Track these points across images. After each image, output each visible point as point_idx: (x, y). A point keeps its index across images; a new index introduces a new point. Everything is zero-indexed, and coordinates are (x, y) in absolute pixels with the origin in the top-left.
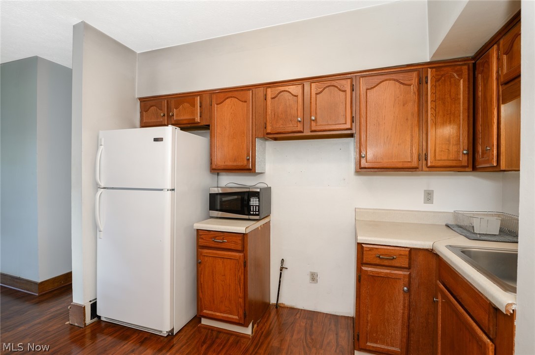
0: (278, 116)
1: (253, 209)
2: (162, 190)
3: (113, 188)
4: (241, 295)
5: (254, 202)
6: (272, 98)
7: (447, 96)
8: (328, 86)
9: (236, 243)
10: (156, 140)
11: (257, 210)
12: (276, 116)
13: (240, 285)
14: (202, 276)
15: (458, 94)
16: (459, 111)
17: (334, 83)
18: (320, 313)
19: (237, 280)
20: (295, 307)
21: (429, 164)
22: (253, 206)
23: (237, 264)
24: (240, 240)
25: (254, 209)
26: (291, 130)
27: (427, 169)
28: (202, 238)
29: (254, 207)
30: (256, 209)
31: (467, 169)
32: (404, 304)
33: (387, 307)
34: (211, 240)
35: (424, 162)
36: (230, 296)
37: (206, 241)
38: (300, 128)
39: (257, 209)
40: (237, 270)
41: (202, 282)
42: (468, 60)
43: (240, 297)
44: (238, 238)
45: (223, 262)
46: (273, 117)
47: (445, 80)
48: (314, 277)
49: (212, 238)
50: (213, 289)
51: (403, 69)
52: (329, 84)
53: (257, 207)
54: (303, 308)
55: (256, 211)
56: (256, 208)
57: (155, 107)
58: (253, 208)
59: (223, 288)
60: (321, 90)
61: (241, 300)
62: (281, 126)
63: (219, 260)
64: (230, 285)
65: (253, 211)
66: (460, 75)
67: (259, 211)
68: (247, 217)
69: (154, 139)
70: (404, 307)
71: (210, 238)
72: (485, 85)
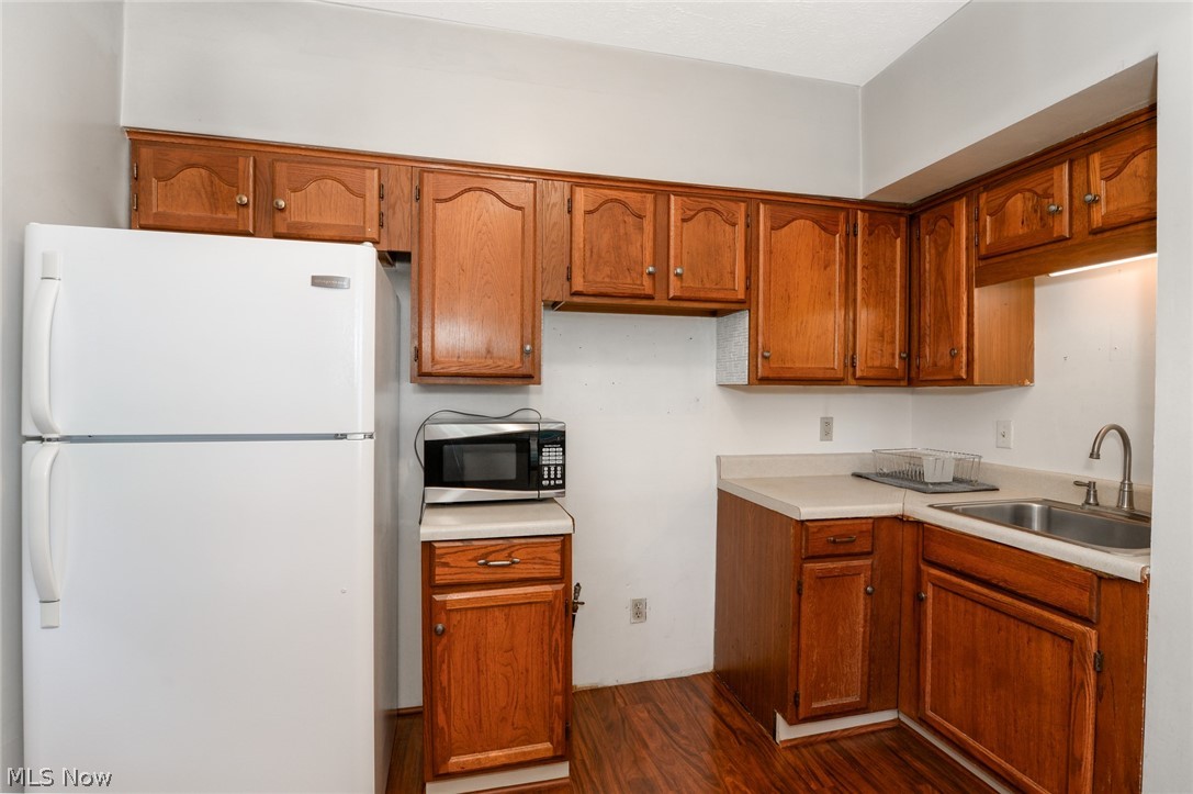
0: (600, 256)
1: (549, 474)
2: (344, 436)
3: (90, 439)
4: (559, 687)
5: (550, 456)
6: (588, 212)
7: (881, 262)
8: (705, 209)
9: (545, 561)
10: (318, 281)
11: (559, 476)
12: (595, 256)
13: (557, 663)
14: (445, 667)
15: (894, 261)
16: (895, 288)
17: (717, 205)
18: (654, 681)
19: (546, 653)
20: (600, 686)
21: (858, 374)
22: (548, 466)
23: (547, 613)
24: (556, 552)
25: (552, 473)
26: (629, 291)
27: (854, 382)
28: (446, 565)
29: (552, 469)
30: (556, 474)
31: (902, 383)
32: (865, 615)
33: (840, 628)
34: (475, 564)
35: (851, 370)
36: (526, 697)
37: (459, 570)
38: (648, 290)
39: (559, 472)
40: (546, 628)
41: (445, 683)
42: (904, 209)
43: (556, 693)
44: (553, 548)
45: (507, 617)
46: (588, 254)
47: (878, 235)
48: (639, 610)
49: (476, 559)
50: (479, 695)
51: (824, 203)
52: (707, 205)
53: (559, 468)
54: (616, 684)
55: (556, 479)
56: (556, 470)
57: (203, 171)
58: (549, 470)
59: (508, 684)
60: (692, 213)
61: (559, 699)
62: (607, 280)
63: (497, 612)
64: (527, 671)
65: (549, 479)
66: (897, 231)
67: (563, 477)
68: (533, 494)
69: (314, 278)
70: (865, 621)
71: (470, 560)
72: (941, 254)
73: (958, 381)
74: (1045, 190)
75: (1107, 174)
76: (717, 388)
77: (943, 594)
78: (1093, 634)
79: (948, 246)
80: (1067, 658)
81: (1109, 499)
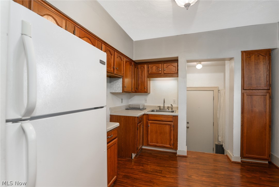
6: (105, 51)
8: (119, 56)
15: (135, 72)
16: (135, 76)
32: (142, 131)
72: (142, 72)
73: (145, 92)
74: (159, 67)
75: (166, 67)
76: (110, 93)
77: (152, 124)
78: (172, 123)
79: (143, 71)
80: (170, 127)
81: (162, 108)
